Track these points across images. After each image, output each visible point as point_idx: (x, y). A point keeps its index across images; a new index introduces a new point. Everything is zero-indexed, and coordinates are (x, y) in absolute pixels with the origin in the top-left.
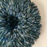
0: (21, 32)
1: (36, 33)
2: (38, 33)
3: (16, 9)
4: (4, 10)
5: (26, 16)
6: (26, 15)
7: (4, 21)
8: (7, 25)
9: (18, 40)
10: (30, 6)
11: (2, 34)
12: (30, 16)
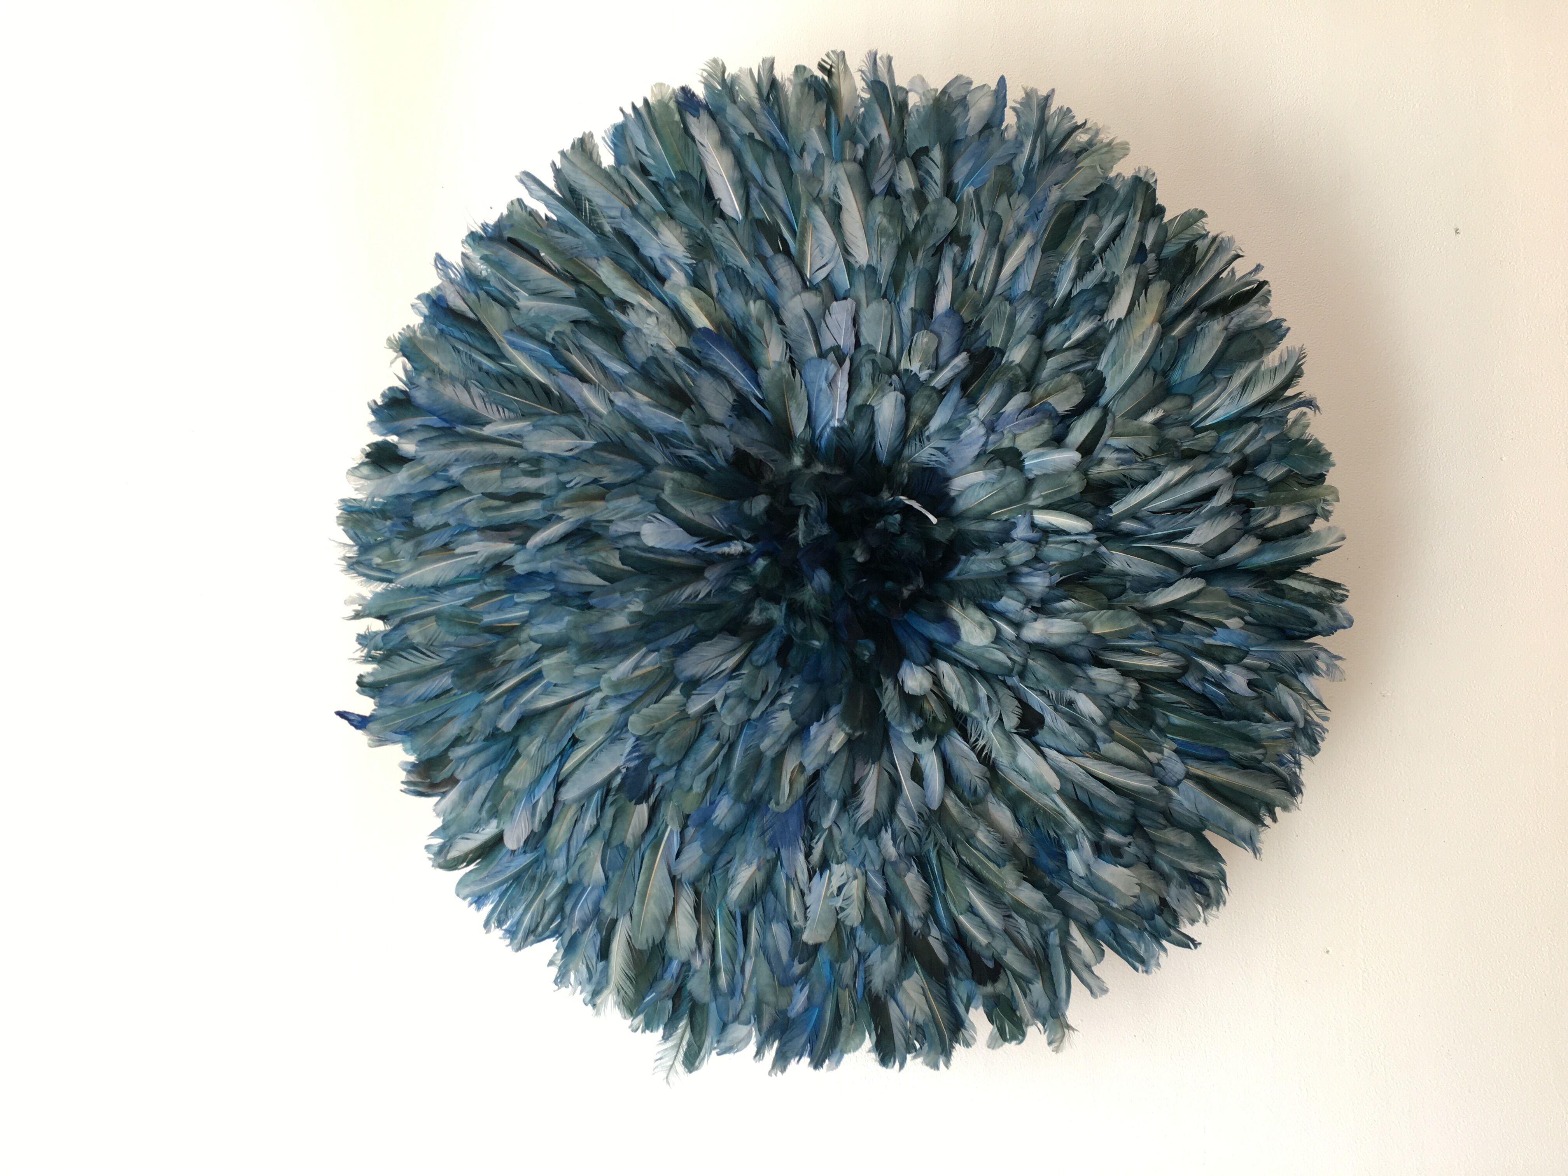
0: (1011, 721)
1: (1260, 730)
2: (1284, 716)
3: (923, 339)
4: (728, 364)
5: (1087, 449)
6: (1080, 431)
7: (725, 539)
8: (777, 613)
9: (970, 839)
10: (1157, 290)
11: (708, 748)
12: (1144, 444)
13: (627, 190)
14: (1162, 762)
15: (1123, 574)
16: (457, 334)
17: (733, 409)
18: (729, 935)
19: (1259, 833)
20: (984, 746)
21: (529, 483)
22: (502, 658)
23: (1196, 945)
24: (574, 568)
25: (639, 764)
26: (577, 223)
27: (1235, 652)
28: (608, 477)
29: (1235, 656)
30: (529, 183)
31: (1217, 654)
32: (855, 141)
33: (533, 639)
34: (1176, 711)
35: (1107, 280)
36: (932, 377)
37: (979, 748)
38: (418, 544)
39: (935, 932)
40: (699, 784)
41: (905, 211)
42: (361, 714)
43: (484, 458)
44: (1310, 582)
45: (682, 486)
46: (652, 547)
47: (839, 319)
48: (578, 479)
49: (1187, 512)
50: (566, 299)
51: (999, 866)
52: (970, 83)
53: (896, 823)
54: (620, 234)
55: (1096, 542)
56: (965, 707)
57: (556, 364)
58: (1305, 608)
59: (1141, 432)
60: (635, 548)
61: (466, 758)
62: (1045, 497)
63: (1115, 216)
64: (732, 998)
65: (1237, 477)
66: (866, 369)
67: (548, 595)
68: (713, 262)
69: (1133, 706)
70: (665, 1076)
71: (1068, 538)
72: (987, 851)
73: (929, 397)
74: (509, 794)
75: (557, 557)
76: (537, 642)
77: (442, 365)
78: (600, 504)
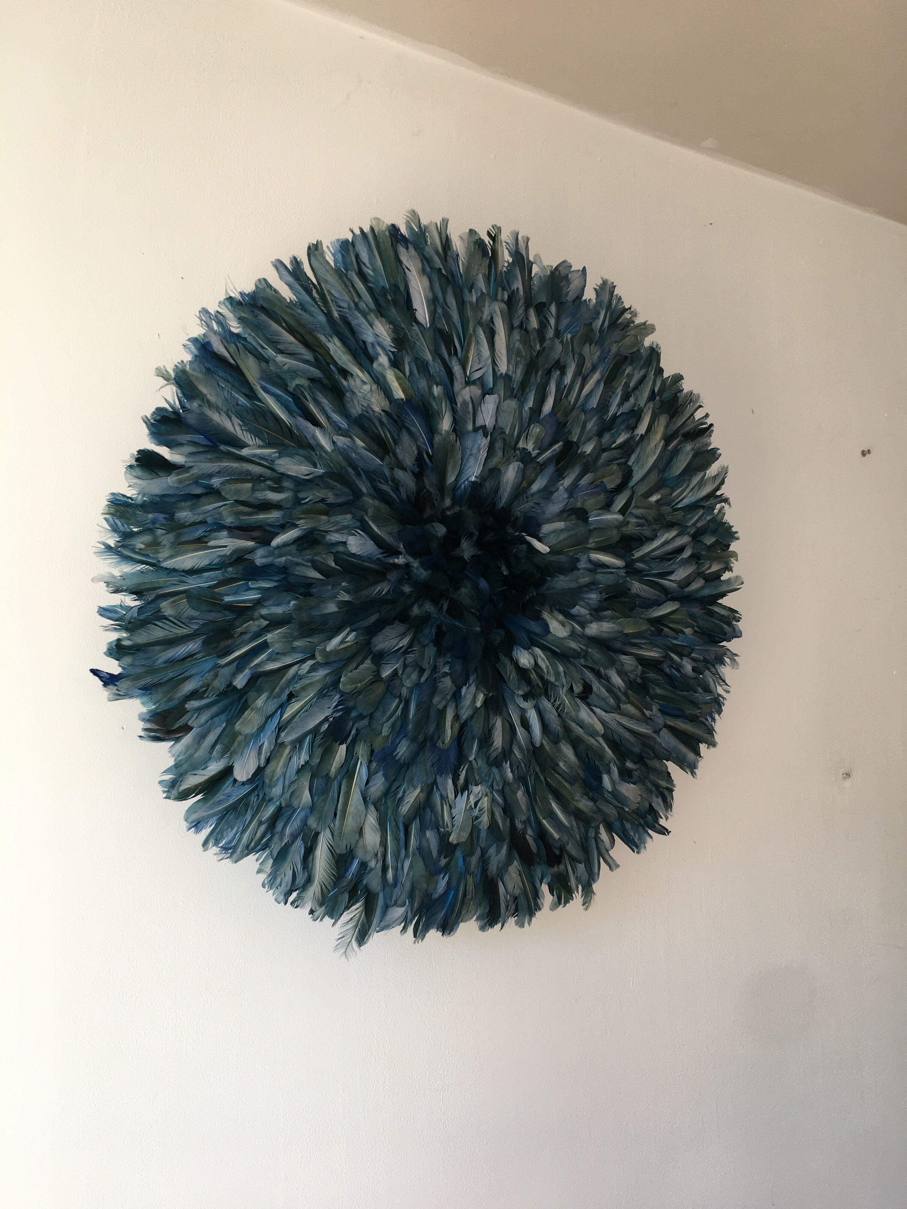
0: (578, 689)
1: (699, 698)
2: (708, 690)
3: (536, 429)
4: (418, 428)
5: (623, 512)
7: (396, 553)
10: (663, 421)
11: (391, 704)
12: (650, 515)
13: (351, 289)
14: (653, 717)
15: (638, 596)
16: (221, 374)
17: (415, 460)
18: (395, 841)
19: (698, 761)
20: (559, 705)
21: (273, 497)
22: (239, 630)
23: (669, 832)
24: (303, 565)
25: (342, 714)
26: (313, 306)
27: (688, 649)
28: (331, 498)
29: (688, 652)
30: (282, 269)
31: (679, 650)
32: (504, 289)
33: (264, 617)
34: (659, 685)
35: (636, 408)
36: (539, 455)
37: (556, 705)
38: (178, 536)
39: (530, 832)
40: (387, 729)
41: (532, 341)
42: (109, 672)
43: (241, 473)
44: (723, 609)
45: (379, 512)
46: (354, 554)
47: (489, 407)
48: (311, 497)
49: (669, 560)
50: (306, 362)
51: (571, 786)
52: (570, 267)
53: (513, 756)
54: (344, 319)
55: (624, 574)
56: (552, 679)
57: (295, 408)
58: (721, 624)
59: (650, 506)
60: (343, 553)
61: (199, 710)
62: (597, 543)
63: (641, 369)
64: (395, 888)
65: (694, 541)
66: (499, 445)
67: (275, 584)
68: (408, 353)
69: (639, 681)
70: (343, 950)
71: (610, 570)
72: (564, 775)
73: (535, 469)
74: (240, 738)
75: (290, 555)
76: (266, 619)
77: (209, 397)
78: (324, 518)
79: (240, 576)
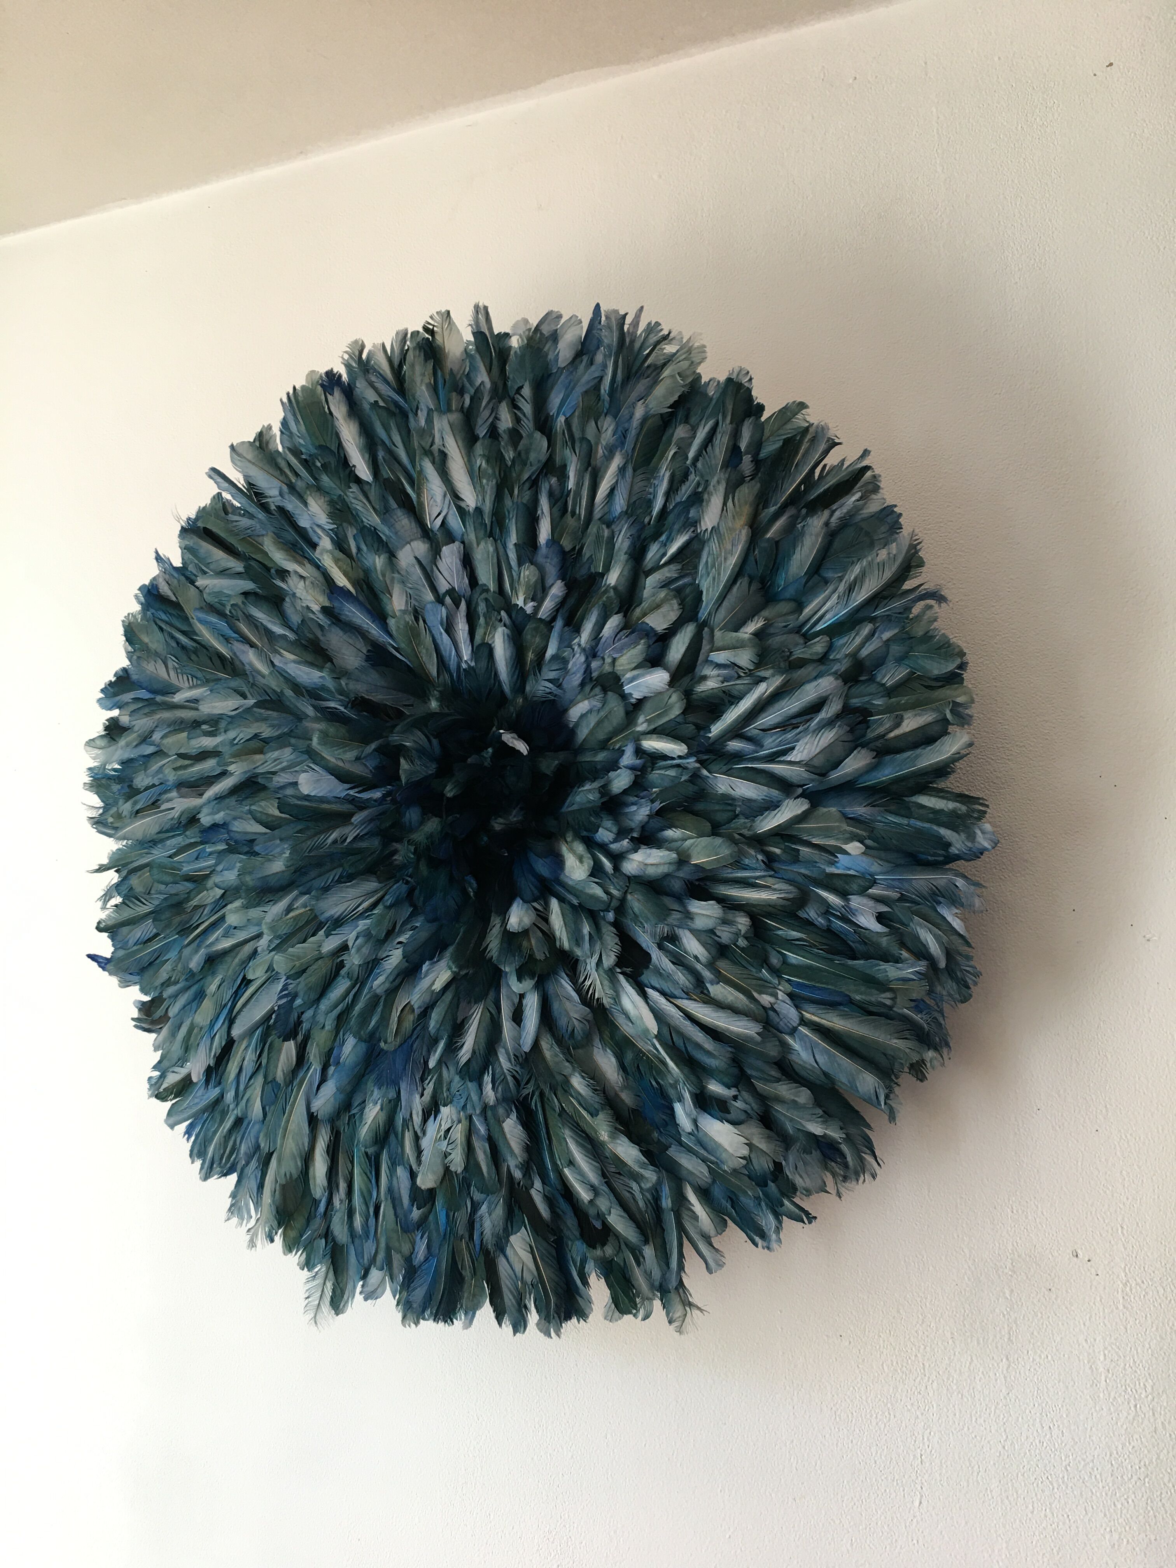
2: (920, 953)
3: (528, 572)
4: (360, 618)
5: (684, 670)
6: (678, 648)
9: (566, 1086)
10: (747, 491)
11: (341, 987)
12: (746, 658)
13: (287, 471)
14: (775, 1006)
15: (731, 799)
16: (164, 617)
17: (368, 659)
18: (364, 1176)
20: (588, 989)
21: (208, 742)
22: (196, 903)
23: (810, 1218)
24: (242, 818)
25: (288, 1001)
26: (254, 508)
27: (860, 881)
28: (267, 732)
29: (860, 886)
30: (216, 477)
31: (839, 883)
32: (461, 392)
33: (215, 886)
34: (795, 949)
35: (699, 489)
36: (537, 609)
37: (584, 990)
38: (135, 804)
39: (538, 1184)
40: (330, 1022)
41: (502, 450)
42: (104, 955)
43: (176, 723)
44: (943, 798)
45: (327, 736)
46: (308, 795)
47: (450, 563)
48: (241, 736)
49: (796, 726)
50: (238, 575)
51: (592, 1116)
52: (560, 317)
53: (496, 1066)
54: (281, 510)
55: (698, 765)
56: (568, 945)
57: (230, 633)
58: (935, 827)
59: (742, 644)
60: (293, 796)
62: (649, 721)
63: (706, 421)
64: (366, 1241)
65: (849, 684)
67: (225, 845)
68: (351, 524)
69: (742, 942)
70: (312, 1315)
71: (670, 762)
72: (580, 1098)
73: (539, 630)
74: (197, 1033)
75: (228, 808)
76: (220, 888)
77: (150, 645)
78: (258, 757)
79: (199, 840)
